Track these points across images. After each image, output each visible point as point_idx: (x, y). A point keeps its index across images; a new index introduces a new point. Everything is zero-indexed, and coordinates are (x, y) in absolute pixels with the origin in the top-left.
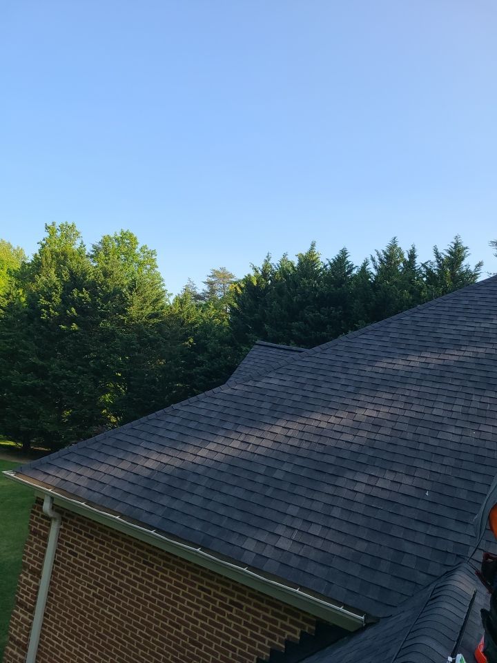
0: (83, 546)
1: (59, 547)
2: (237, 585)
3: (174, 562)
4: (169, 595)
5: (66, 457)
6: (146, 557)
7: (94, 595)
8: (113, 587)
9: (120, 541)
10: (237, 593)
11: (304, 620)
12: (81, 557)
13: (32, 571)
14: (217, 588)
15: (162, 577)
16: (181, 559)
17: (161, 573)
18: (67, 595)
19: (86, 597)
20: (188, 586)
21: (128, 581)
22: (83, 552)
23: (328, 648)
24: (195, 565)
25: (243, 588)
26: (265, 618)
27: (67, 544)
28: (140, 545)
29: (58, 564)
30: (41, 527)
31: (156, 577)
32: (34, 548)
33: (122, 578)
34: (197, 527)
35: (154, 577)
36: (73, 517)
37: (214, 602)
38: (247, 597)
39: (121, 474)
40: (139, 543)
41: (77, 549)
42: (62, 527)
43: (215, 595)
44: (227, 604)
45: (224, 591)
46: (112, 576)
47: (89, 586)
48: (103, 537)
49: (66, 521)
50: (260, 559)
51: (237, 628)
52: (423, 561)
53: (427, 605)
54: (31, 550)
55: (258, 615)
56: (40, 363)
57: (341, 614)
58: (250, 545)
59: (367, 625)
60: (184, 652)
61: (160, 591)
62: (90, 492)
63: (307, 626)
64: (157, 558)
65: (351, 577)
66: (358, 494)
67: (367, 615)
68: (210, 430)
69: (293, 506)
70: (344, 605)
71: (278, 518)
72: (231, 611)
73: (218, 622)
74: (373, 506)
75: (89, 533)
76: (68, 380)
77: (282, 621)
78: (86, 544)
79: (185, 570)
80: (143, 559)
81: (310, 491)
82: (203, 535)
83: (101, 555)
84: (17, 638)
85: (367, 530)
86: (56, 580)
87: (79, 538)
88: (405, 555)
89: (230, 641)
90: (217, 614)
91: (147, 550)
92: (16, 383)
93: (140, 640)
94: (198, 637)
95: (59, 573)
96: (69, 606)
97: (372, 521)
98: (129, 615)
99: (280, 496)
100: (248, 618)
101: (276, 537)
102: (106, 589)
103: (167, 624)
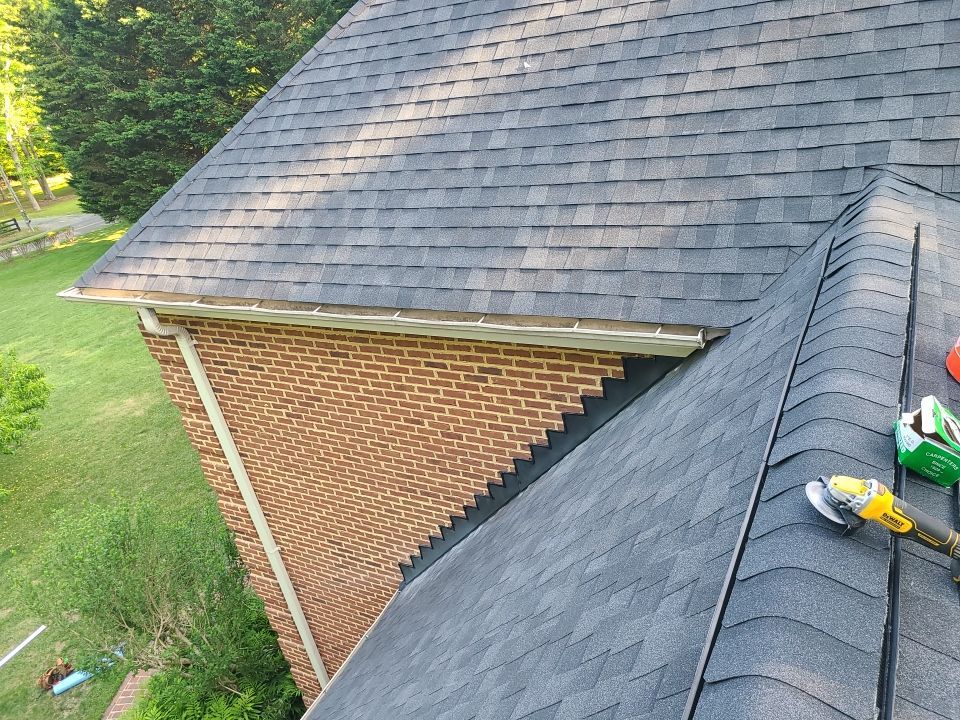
0: (239, 358)
1: (208, 369)
2: (480, 344)
3: (374, 341)
4: (388, 386)
5: (141, 238)
6: (331, 346)
7: (288, 415)
8: (308, 398)
9: (284, 336)
10: (485, 356)
11: (602, 361)
12: (244, 374)
13: (192, 409)
14: (453, 358)
15: (368, 366)
16: (383, 334)
17: (363, 362)
18: (253, 424)
19: (280, 420)
20: (410, 367)
21: (323, 385)
22: (243, 367)
23: (651, 391)
24: (407, 335)
25: (494, 346)
26: (539, 376)
27: (216, 363)
28: (315, 332)
29: (221, 391)
30: (168, 351)
31: (359, 370)
32: (177, 380)
33: (314, 384)
34: (383, 279)
35: (357, 370)
36: (202, 324)
37: (457, 377)
38: (502, 357)
39: (235, 236)
40: (311, 330)
41: (233, 365)
42: (195, 342)
43: (454, 367)
44: (476, 373)
45: (465, 358)
46: (298, 385)
47: (275, 406)
48: (258, 338)
49: (196, 332)
50: (500, 298)
51: (503, 401)
52: (799, 201)
53: (822, 291)
54: (175, 385)
55: (527, 375)
56: (127, 95)
57: (658, 342)
58: (478, 280)
59: (709, 344)
60: (440, 450)
61: (374, 384)
62: (198, 280)
63: (609, 369)
64: (347, 343)
65: (665, 276)
66: (652, 121)
67: (706, 330)
68: (357, 102)
69: (537, 188)
70: (662, 325)
71: (514, 218)
72: (486, 382)
73: (472, 401)
74: (685, 133)
75: (236, 339)
76: (182, 107)
77: (567, 373)
78: (242, 355)
79: (395, 347)
80: (328, 350)
81: (561, 150)
82: (396, 291)
83: (269, 363)
84: (225, 489)
85: (680, 183)
86: (229, 411)
87: (228, 349)
88: (762, 203)
89: (500, 420)
90: (467, 391)
91: (329, 337)
92: (113, 139)
93: (376, 451)
94: (452, 428)
95: (229, 402)
96: (264, 436)
97: (687, 163)
98: (347, 425)
99: (509, 178)
100: (514, 383)
101: (519, 253)
102: (300, 404)
103: (403, 423)
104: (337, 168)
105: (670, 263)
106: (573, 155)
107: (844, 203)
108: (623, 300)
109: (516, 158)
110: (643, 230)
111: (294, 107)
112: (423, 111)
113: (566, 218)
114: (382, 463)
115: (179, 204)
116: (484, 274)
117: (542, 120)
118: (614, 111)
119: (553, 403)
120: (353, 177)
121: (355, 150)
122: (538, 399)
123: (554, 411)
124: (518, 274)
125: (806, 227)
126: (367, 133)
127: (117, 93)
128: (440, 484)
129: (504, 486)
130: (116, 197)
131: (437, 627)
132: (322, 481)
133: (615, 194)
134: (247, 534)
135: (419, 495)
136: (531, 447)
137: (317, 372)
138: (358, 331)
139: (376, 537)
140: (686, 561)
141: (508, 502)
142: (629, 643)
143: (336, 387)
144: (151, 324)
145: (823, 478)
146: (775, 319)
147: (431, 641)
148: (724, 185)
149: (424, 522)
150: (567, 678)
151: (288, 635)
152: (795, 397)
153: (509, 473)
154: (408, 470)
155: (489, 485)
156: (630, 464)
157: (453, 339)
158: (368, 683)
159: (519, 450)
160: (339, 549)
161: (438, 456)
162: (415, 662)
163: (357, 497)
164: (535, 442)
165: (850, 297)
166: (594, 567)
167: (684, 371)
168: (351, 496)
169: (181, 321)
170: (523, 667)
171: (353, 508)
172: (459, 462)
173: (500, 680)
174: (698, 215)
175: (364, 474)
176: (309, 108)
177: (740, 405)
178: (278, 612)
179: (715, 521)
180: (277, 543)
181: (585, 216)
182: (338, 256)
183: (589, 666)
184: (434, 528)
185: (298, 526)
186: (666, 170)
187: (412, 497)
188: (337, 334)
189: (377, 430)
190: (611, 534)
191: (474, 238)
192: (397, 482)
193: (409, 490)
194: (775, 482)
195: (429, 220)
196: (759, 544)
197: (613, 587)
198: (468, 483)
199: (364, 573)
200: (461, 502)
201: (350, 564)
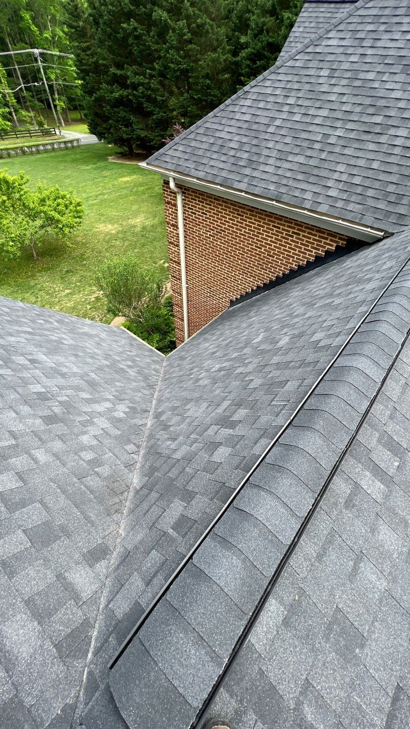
0: (199, 208)
1: (184, 210)
2: (296, 222)
3: (256, 212)
4: (254, 231)
5: (175, 147)
6: (238, 211)
7: (210, 235)
8: (220, 230)
9: (221, 203)
10: (297, 227)
11: (340, 238)
12: (199, 215)
13: (173, 225)
14: (284, 225)
15: (249, 222)
16: (262, 210)
17: (248, 220)
18: (195, 236)
19: (206, 237)
20: (266, 226)
21: (229, 226)
22: (199, 212)
24: (270, 213)
25: (302, 224)
26: (314, 239)
27: (189, 208)
28: (234, 204)
29: (186, 220)
30: (171, 199)
32: (170, 212)
33: (225, 225)
34: (272, 187)
35: (244, 222)
36: (189, 191)
37: (283, 233)
38: (303, 229)
39: (214, 156)
40: (233, 202)
41: (195, 210)
42: (183, 198)
43: (283, 229)
44: (291, 234)
45: (288, 226)
46: (219, 224)
47: (206, 231)
48: (210, 201)
49: (185, 193)
50: (315, 205)
51: (296, 246)
55: (309, 238)
57: (367, 233)
58: (309, 196)
59: (384, 238)
60: (264, 260)
61: (249, 230)
62: (197, 171)
63: (341, 242)
64: (245, 211)
65: (379, 210)
66: (397, 147)
67: (386, 232)
69: (342, 164)
70: (371, 227)
71: (330, 175)
72: (293, 237)
73: (284, 244)
77: (325, 240)
79: (264, 217)
80: (236, 212)
81: (357, 150)
82: (276, 193)
84: (174, 259)
85: (398, 176)
86: (187, 229)
87: (195, 203)
89: (291, 253)
90: (284, 240)
91: (239, 207)
93: (239, 256)
94: (272, 253)
95: (188, 225)
96: (197, 242)
97: (404, 168)
98: (232, 244)
99: (332, 157)
100: (303, 240)
101: (327, 189)
102: (216, 231)
103: (254, 247)
104: (262, 135)
105: (382, 205)
106: (361, 154)
108: (360, 215)
110: (378, 191)
111: (248, 103)
112: (304, 119)
113: (350, 179)
114: (239, 261)
115: (192, 136)
116: (312, 194)
118: (383, 139)
119: (314, 251)
120: (268, 141)
121: (272, 129)
122: (309, 248)
123: (313, 254)
124: (325, 197)
128: (259, 273)
129: (282, 278)
132: (213, 264)
133: (372, 174)
134: (177, 278)
135: (248, 275)
136: (299, 266)
137: (228, 220)
138: (252, 207)
139: (226, 289)
149: (246, 286)
151: (179, 318)
153: (287, 274)
155: (276, 277)
159: (294, 266)
160: (210, 290)
161: (262, 263)
163: (224, 272)
164: (301, 264)
168: (222, 271)
169: (182, 187)
171: (221, 276)
172: (269, 266)
174: (399, 190)
175: (231, 264)
176: (255, 104)
177: (399, 249)
178: (178, 309)
180: (187, 284)
181: (357, 180)
184: (249, 289)
185: (197, 279)
186: (395, 169)
191: (312, 179)
192: (243, 269)
193: (245, 273)
195: (296, 167)
198: (269, 275)
199: (216, 301)
200: (263, 281)
201: (212, 296)
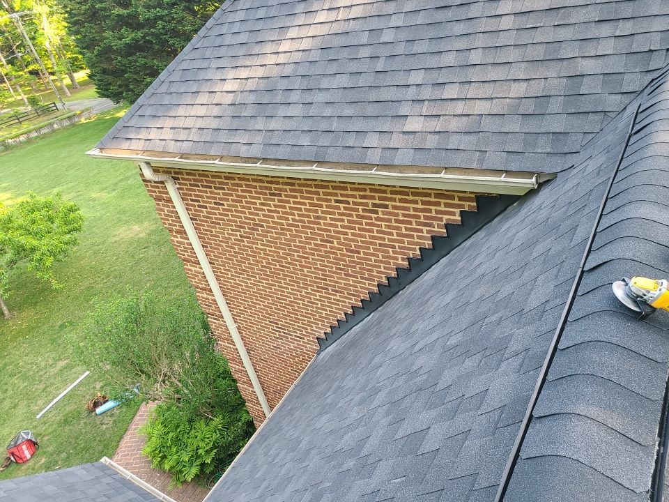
0: (207, 197)
1: (187, 205)
2: (373, 187)
3: (299, 185)
4: (309, 216)
5: (139, 113)
6: (270, 189)
7: (241, 236)
8: (254, 224)
9: (237, 182)
10: (376, 195)
11: (460, 199)
12: (211, 208)
13: (177, 232)
14: (354, 196)
15: (294, 203)
16: (305, 180)
17: (292, 200)
18: (218, 242)
19: (236, 240)
20: (324, 203)
21: (264, 216)
22: (210, 203)
23: (496, 220)
24: (322, 181)
25: (383, 188)
26: (415, 210)
27: (192, 200)
28: (259, 179)
29: (196, 220)
30: (160, 192)
31: (289, 205)
32: (166, 212)
33: (258, 215)
34: (305, 140)
35: (287, 205)
36: (182, 173)
37: (357, 210)
38: (389, 196)
39: (202, 111)
40: (256, 177)
41: (203, 201)
43: (355, 204)
44: (371, 208)
45: (362, 197)
46: (248, 215)
47: (232, 230)
48: (220, 183)
49: (178, 179)
50: (387, 152)
51: (389, 227)
52: (614, 77)
53: (630, 144)
54: (165, 215)
55: (407, 209)
56: (125, 12)
57: (503, 184)
58: (372, 141)
59: (541, 185)
60: (345, 261)
61: (299, 215)
62: (178, 143)
63: (466, 204)
64: (281, 186)
65: (510, 135)
66: (504, 18)
67: (539, 175)
68: (285, 10)
69: (416, 71)
70: (506, 172)
71: (399, 95)
72: (378, 214)
73: (367, 227)
74: (528, 26)
75: (205, 184)
76: (162, 19)
77: (435, 208)
78: (209, 195)
79: (313, 189)
80: (267, 192)
81: (434, 41)
82: (314, 149)
83: (228, 200)
84: (200, 286)
85: (523, 65)
86: (202, 233)
87: (199, 191)
88: (585, 79)
89: (387, 240)
90: (364, 221)
91: (268, 182)
92: (116, 44)
93: (300, 261)
94: (353, 246)
95: (201, 227)
96: (225, 251)
97: (529, 49)
98: (281, 244)
99: (395, 64)
100: (397, 215)
101: (401, 121)
102: (249, 228)
103: (319, 242)
104: (272, 60)
105: (514, 125)
106: (443, 46)
107: (649, 77)
108: (478, 153)
109: (400, 49)
110: (494, 101)
111: (240, 16)
112: (333, 16)
113: (437, 94)
114: (305, 270)
115: (164, 89)
116: (377, 135)
117: (420, 19)
118: (475, 11)
119: (425, 229)
120: (283, 66)
121: (285, 46)
122: (414, 226)
123: (425, 234)
124: (401, 135)
125: (619, 97)
126: (293, 33)
127: (118, 11)
128: (345, 284)
129: (389, 286)
130: (120, 86)
131: (343, 379)
132: (264, 281)
133: (474, 75)
134: (216, 316)
135: (330, 291)
136: (409, 259)
137: (260, 207)
138: (288, 178)
139: (301, 319)
140: (521, 336)
141: (391, 297)
142: (478, 391)
143: (273, 217)
144: (148, 174)
145: (626, 279)
146: (592, 166)
147: (339, 387)
148: (557, 65)
149: (334, 310)
150: (434, 413)
151: (244, 382)
152: (606, 222)
153: (393, 278)
154: (323, 275)
155: (378, 286)
156: (480, 271)
157: (354, 183)
158: (297, 414)
159: (400, 261)
160: (277, 327)
161: (343, 265)
162: (329, 401)
163: (288, 293)
164: (411, 256)
165: (651, 148)
166: (453, 341)
167: (521, 205)
168: (284, 292)
169: (167, 171)
170: (403, 406)
171: (286, 300)
172: (358, 269)
173: (387, 414)
174: (536, 89)
175: (293, 277)
176: (252, 15)
177: (563, 229)
178: (237, 367)
179: (542, 310)
180: (235, 322)
181: (451, 92)
182: (274, 124)
183: (449, 406)
184: (341, 314)
185: (249, 311)
186: (513, 55)
187: (325, 293)
188: (273, 180)
189: (301, 247)
190: (466, 319)
191: (370, 110)
192: (315, 282)
193: (323, 288)
194: (589, 281)
195: (337, 96)
196: (575, 325)
197: (467, 354)
198: (364, 284)
199: (294, 343)
200: (359, 296)
201: (284, 337)
